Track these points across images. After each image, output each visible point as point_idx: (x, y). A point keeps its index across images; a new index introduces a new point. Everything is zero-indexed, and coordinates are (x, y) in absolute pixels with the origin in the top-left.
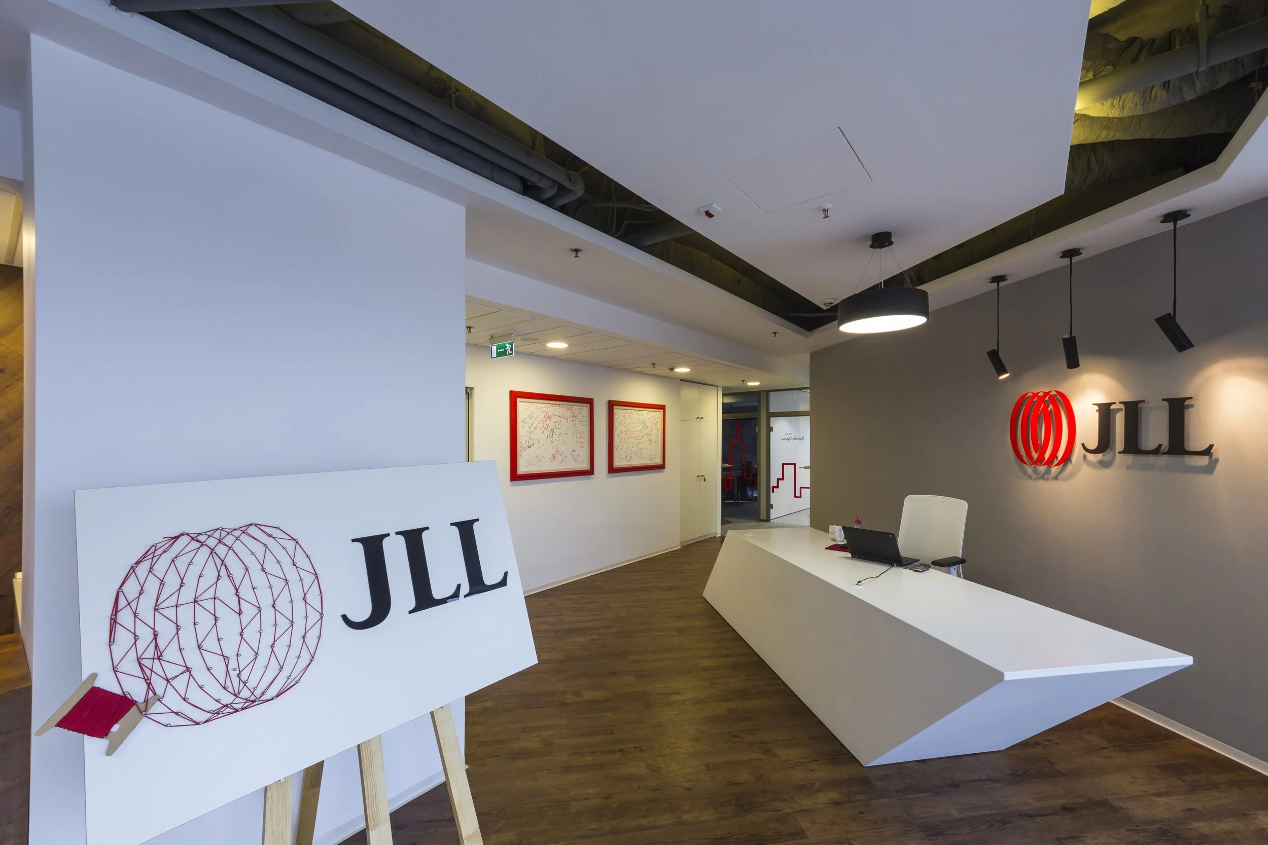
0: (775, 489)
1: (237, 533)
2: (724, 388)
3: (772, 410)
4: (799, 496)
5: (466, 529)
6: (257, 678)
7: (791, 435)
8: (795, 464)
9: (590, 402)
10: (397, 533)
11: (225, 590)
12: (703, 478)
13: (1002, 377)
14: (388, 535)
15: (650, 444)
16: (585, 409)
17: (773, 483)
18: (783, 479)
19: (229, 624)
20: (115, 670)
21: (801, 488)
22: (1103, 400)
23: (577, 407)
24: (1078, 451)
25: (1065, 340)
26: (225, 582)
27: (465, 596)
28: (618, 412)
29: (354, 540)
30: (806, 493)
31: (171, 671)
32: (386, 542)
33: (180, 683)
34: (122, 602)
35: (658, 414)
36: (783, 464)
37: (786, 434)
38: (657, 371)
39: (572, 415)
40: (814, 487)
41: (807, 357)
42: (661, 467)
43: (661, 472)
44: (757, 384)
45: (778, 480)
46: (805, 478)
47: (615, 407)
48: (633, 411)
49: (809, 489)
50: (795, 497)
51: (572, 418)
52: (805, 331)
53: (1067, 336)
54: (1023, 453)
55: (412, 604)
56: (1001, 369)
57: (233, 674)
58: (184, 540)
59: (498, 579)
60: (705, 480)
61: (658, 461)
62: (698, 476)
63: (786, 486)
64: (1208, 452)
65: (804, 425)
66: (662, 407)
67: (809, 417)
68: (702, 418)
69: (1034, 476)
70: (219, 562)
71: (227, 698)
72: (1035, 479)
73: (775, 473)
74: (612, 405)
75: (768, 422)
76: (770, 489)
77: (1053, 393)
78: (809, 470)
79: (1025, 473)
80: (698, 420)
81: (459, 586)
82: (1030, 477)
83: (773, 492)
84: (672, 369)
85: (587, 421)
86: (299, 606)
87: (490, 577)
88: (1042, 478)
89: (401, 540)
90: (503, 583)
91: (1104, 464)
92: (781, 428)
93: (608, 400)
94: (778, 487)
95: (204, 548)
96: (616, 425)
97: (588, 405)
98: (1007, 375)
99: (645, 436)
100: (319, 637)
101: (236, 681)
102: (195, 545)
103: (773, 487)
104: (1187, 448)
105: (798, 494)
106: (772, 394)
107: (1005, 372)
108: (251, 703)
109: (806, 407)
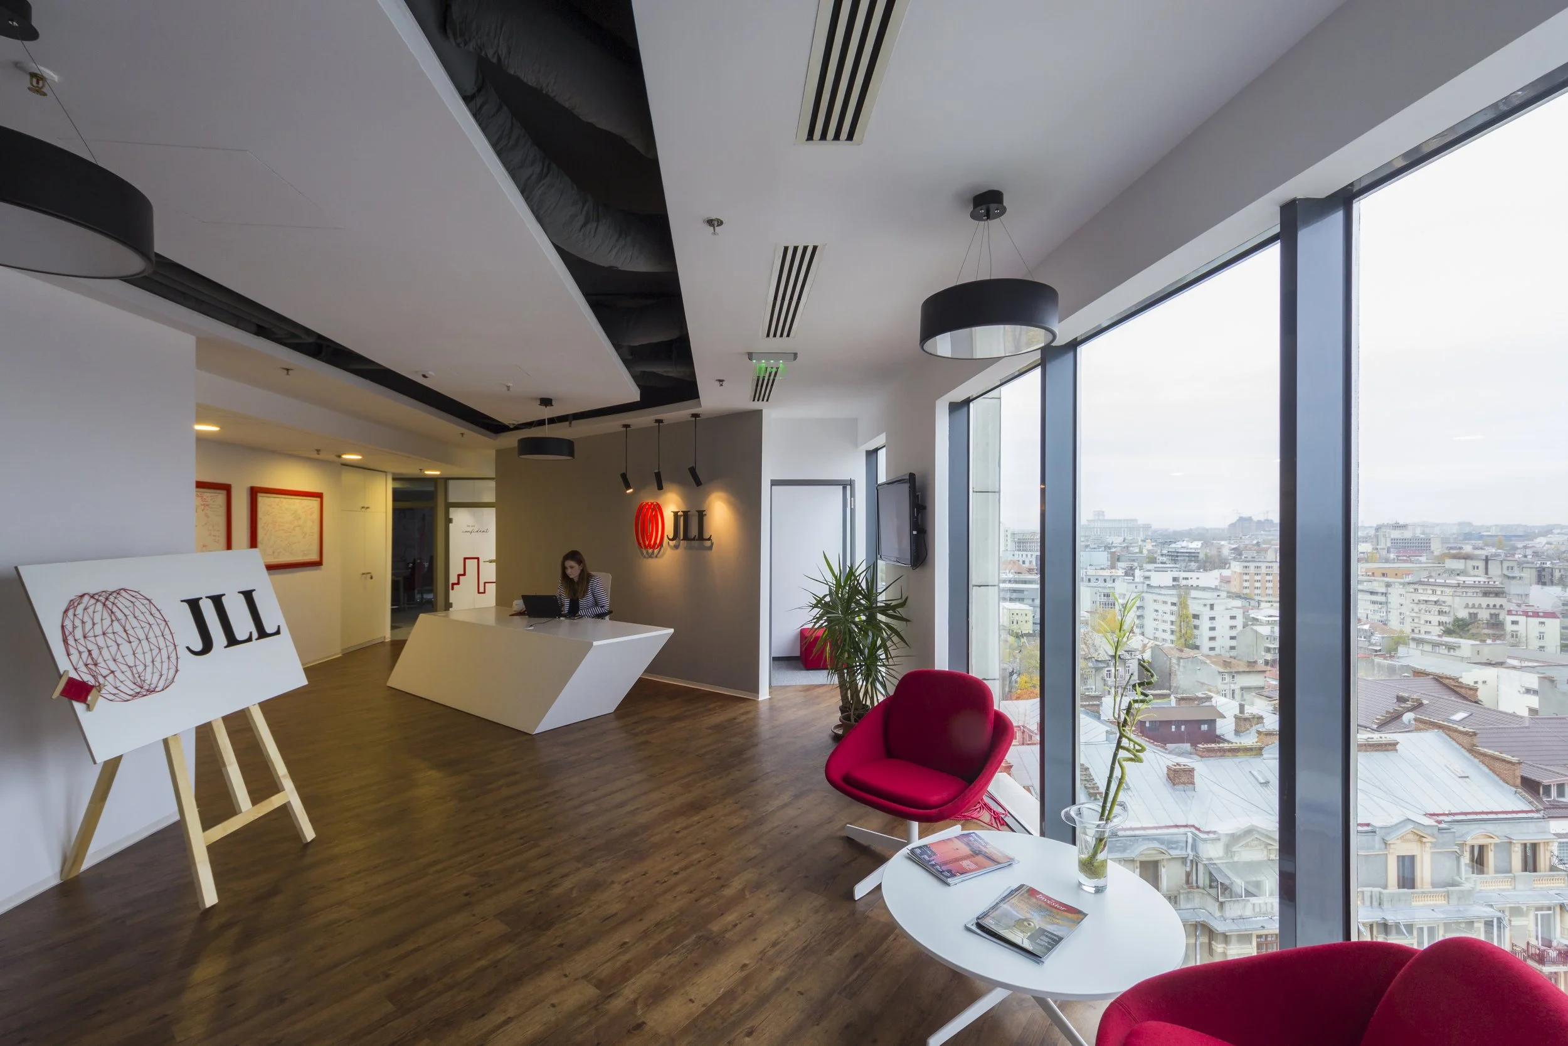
0: (455, 586)
1: (115, 595)
2: (393, 474)
3: (451, 500)
4: (483, 591)
5: (248, 595)
6: (150, 678)
7: (473, 528)
8: (478, 559)
9: (227, 488)
10: (207, 597)
11: (117, 627)
12: (369, 576)
13: (628, 492)
14: (201, 598)
15: (304, 537)
16: (221, 497)
17: (453, 579)
18: (464, 574)
19: (126, 648)
20: (76, 669)
21: (485, 583)
22: (676, 510)
23: (208, 494)
24: (666, 540)
25: (655, 473)
26: (115, 623)
27: (256, 639)
28: (263, 501)
29: (182, 601)
30: (492, 589)
31: (105, 672)
32: (201, 603)
33: (110, 678)
34: (67, 633)
35: (314, 503)
36: (465, 559)
37: (468, 526)
38: (322, 456)
39: (203, 503)
40: (500, 582)
41: (493, 453)
42: (318, 564)
43: (316, 570)
44: (438, 473)
45: (459, 575)
46: (490, 572)
47: (259, 495)
48: (282, 499)
49: (495, 584)
50: (479, 593)
51: (203, 507)
52: (493, 435)
53: (656, 471)
54: (641, 541)
55: (225, 643)
56: (628, 487)
57: (137, 676)
58: (86, 598)
59: (274, 630)
60: (371, 578)
61: (314, 557)
62: (363, 574)
63: (468, 582)
64: (709, 539)
65: (489, 517)
66: (319, 496)
67: (494, 509)
68: (368, 508)
69: (647, 556)
70: (110, 612)
71: (138, 690)
72: (647, 558)
73: (455, 568)
74: (254, 493)
75: (447, 513)
76: (448, 587)
77: (655, 503)
78: (494, 565)
79: (642, 554)
80: (363, 509)
81: (251, 633)
82: (645, 557)
83: (453, 589)
84: (340, 457)
85: (222, 511)
86: (161, 639)
87: (269, 629)
88: (650, 557)
89: (210, 601)
90: (278, 632)
91: (676, 547)
92: (461, 519)
93: (249, 485)
94: (458, 583)
95: (99, 603)
96: (260, 515)
97: (225, 492)
98: (632, 490)
99: (297, 529)
100: (177, 658)
101: (139, 680)
102: (93, 601)
103: (453, 584)
104: (704, 537)
105: (482, 590)
106: (451, 482)
107: (631, 488)
108: (151, 691)
109: (490, 497)
